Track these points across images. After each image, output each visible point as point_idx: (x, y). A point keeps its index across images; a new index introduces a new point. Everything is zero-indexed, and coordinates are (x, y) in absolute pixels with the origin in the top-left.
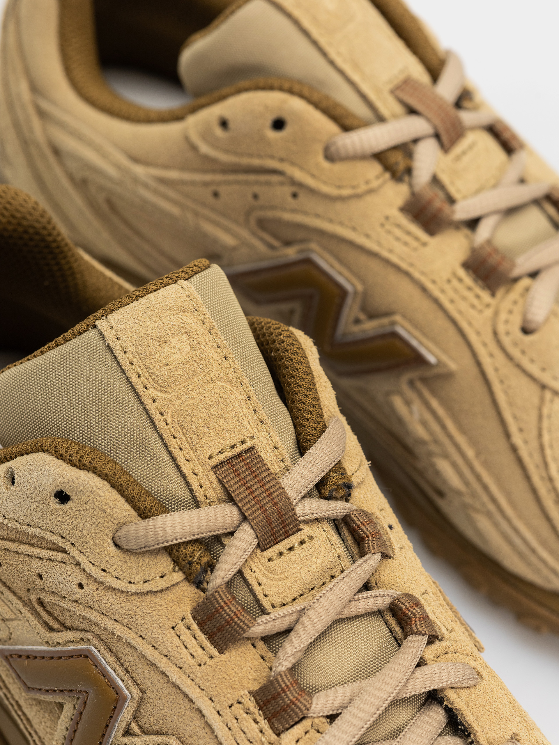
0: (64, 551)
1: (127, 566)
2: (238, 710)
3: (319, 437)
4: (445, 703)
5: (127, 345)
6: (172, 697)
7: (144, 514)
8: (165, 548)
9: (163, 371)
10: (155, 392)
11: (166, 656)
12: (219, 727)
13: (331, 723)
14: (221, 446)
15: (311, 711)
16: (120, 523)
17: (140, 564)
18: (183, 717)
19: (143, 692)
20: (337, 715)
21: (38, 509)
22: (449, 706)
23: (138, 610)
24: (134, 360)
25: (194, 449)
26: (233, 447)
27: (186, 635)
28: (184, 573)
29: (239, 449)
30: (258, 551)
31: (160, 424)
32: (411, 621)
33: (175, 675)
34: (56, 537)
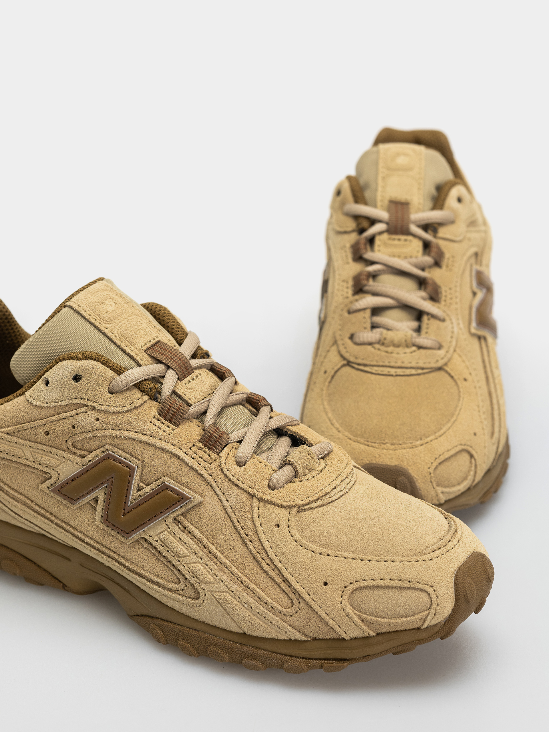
0: (85, 405)
1: (120, 399)
2: (194, 449)
3: (186, 337)
4: (288, 433)
5: (85, 308)
6: (159, 456)
7: (119, 373)
8: (135, 385)
9: (106, 315)
10: (105, 325)
11: (151, 436)
12: (188, 459)
13: (240, 444)
14: (145, 342)
15: (230, 439)
16: (110, 380)
17: (126, 396)
18: (168, 464)
19: (143, 462)
20: (242, 440)
21: (66, 389)
22: (291, 433)
23: (131, 419)
24: (90, 313)
25: (133, 344)
26: (150, 341)
27: (158, 424)
28: (148, 395)
29: (154, 342)
30: (179, 382)
31: (113, 338)
32: (260, 401)
33: (158, 443)
34: (78, 400)
